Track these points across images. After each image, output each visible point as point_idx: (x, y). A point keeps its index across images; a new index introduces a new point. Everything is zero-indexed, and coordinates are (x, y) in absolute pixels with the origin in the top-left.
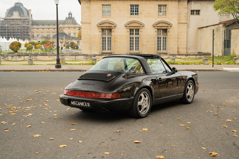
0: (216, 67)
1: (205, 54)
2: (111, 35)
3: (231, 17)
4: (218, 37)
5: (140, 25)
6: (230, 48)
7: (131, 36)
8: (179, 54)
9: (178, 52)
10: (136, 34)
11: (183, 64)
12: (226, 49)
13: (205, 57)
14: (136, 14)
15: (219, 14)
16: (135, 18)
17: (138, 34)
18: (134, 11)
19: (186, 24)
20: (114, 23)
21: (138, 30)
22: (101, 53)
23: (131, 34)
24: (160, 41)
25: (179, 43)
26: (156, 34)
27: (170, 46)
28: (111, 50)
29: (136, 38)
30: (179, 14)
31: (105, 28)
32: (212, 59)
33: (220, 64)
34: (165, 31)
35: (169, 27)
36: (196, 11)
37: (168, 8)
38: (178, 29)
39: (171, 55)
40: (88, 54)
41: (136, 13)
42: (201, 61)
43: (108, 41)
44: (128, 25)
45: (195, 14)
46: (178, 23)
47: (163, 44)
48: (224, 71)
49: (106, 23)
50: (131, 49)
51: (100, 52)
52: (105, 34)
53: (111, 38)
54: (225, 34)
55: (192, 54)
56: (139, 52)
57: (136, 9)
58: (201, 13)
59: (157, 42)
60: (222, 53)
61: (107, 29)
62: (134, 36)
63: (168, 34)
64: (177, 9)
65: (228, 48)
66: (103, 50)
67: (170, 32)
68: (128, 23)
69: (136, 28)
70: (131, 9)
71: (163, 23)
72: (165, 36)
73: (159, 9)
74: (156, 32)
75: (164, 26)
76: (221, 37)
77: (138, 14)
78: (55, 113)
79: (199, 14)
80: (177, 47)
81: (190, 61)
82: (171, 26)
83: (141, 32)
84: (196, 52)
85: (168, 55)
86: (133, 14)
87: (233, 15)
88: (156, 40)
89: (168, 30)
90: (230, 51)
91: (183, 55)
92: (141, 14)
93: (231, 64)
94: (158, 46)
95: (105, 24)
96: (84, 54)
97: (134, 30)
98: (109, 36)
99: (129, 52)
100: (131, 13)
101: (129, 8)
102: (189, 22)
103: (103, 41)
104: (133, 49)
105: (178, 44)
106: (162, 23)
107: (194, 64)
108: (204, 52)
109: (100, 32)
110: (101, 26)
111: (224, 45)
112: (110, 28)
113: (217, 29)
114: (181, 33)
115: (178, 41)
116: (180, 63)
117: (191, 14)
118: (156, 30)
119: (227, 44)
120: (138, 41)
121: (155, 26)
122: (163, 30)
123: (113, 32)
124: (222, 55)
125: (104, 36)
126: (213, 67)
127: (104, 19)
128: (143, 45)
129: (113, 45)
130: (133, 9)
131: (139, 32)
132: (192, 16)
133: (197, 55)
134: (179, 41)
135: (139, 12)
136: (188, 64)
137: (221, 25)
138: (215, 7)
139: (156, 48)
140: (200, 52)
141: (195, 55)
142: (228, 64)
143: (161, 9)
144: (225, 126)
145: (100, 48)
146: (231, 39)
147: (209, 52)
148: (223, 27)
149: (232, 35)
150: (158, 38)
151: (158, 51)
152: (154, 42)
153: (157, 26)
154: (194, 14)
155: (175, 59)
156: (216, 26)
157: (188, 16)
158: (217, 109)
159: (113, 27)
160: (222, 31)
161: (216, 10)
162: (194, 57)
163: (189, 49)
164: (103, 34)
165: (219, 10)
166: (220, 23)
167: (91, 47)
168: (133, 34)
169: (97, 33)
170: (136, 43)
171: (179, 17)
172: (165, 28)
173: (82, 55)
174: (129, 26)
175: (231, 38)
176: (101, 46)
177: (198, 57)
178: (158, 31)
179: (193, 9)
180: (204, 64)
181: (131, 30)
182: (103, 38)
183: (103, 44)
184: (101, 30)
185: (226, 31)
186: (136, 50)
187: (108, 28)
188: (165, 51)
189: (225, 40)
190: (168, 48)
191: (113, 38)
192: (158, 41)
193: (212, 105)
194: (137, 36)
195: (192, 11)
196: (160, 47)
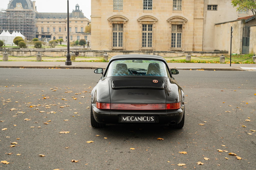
0: (234, 66)
1: (222, 52)
2: (122, 30)
3: (251, 14)
4: (237, 34)
5: (153, 21)
6: (249, 46)
7: (143, 31)
8: (194, 51)
9: (193, 49)
10: (149, 30)
11: (199, 63)
12: (245, 47)
13: (222, 56)
14: (149, 9)
15: (238, 10)
16: (148, 13)
17: (151, 30)
18: (148, 5)
19: (202, 20)
20: (126, 18)
21: (151, 26)
22: (112, 50)
23: (143, 30)
24: (175, 37)
25: (195, 40)
26: (170, 29)
27: (185, 43)
28: (122, 46)
29: (149, 34)
30: (195, 9)
31: (116, 22)
32: (230, 58)
33: (238, 63)
34: (180, 27)
35: (184, 23)
36: (214, 6)
37: (183, 3)
38: (194, 25)
39: (185, 52)
40: (98, 51)
41: (149, 7)
42: (218, 59)
43: (119, 37)
44: (140, 20)
45: (212, 9)
46: (194, 19)
47: (178, 40)
48: (241, 70)
49: (117, 17)
50: (143, 46)
51: (111, 48)
52: (116, 30)
53: (122, 33)
54: (244, 31)
55: (208, 52)
56: (152, 49)
57: (149, 3)
58: (218, 8)
59: (171, 39)
60: (240, 51)
61: (119, 24)
62: (147, 32)
63: (183, 30)
64: (193, 4)
65: (246, 46)
66: (114, 46)
67: (185, 28)
68: (141, 18)
69: (149, 23)
70: (144, 3)
71: (178, 18)
72: (179, 33)
73: (174, 3)
74: (170, 27)
75: (179, 22)
76: (240, 34)
77: (151, 9)
78: (75, 111)
79: (216, 9)
80: (192, 44)
81: (207, 60)
82: (186, 22)
83: (154, 27)
84: (212, 49)
85: (183, 52)
86: (146, 8)
87: (253, 11)
88: (171, 36)
89: (183, 26)
90: (249, 49)
91: (198, 52)
92: (155, 8)
93: (249, 63)
94: (172, 43)
95: (116, 19)
96: (94, 51)
97: (147, 26)
98: (121, 32)
99: (142, 49)
100: (144, 7)
101: (142, 2)
102: (206, 18)
103: (114, 37)
104: (145, 46)
105: (193, 41)
106: (176, 18)
107: (211, 63)
108: (221, 50)
109: (111, 27)
110: (112, 21)
111: (242, 43)
112: (122, 22)
113: (236, 26)
114: (197, 29)
115: (193, 37)
116: (196, 62)
117: (208, 9)
118: (171, 26)
119: (246, 42)
120: (151, 37)
121: (169, 22)
122: (178, 25)
123: (125, 27)
124: (240, 54)
125: (115, 32)
126: (230, 66)
127: (115, 14)
128: (156, 41)
129: (125, 41)
130: (147, 3)
131: (153, 28)
132: (209, 12)
133: (213, 53)
134: (195, 37)
135: (153, 6)
136: (204, 63)
137: (240, 22)
138: (233, 2)
139: (170, 45)
140: (217, 49)
141: (211, 53)
142: (246, 63)
143: (176, 3)
144: (244, 126)
145: (111, 44)
146: (249, 37)
147: (227, 50)
148: (242, 23)
149: (251, 33)
150: (172, 34)
151: (172, 48)
152: (168, 38)
153: (172, 22)
154: (210, 9)
155: (190, 57)
156: (234, 23)
157: (205, 12)
158: (236, 109)
159: (125, 22)
160: (241, 28)
161: (235, 5)
162: (211, 55)
163: (205, 46)
164: (113, 30)
165: (238, 6)
166: (239, 20)
167: (101, 43)
168: (146, 30)
169: (108, 28)
170: (149, 40)
171: (195, 12)
172: (179, 23)
173: (92, 52)
174: (142, 22)
175: (250, 35)
176: (112, 42)
177: (215, 55)
178: (172, 27)
179: (210, 4)
180: (221, 63)
181: (143, 25)
182: (114, 33)
183: (114, 39)
184: (111, 25)
185: (244, 29)
186: (148, 46)
187: (119, 22)
188: (180, 48)
189: (243, 38)
190: (182, 45)
191: (125, 34)
192: (172, 37)
193: (230, 106)
194: (150, 32)
195: (208, 6)
196: (175, 44)
